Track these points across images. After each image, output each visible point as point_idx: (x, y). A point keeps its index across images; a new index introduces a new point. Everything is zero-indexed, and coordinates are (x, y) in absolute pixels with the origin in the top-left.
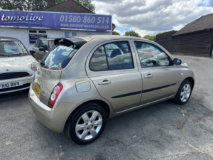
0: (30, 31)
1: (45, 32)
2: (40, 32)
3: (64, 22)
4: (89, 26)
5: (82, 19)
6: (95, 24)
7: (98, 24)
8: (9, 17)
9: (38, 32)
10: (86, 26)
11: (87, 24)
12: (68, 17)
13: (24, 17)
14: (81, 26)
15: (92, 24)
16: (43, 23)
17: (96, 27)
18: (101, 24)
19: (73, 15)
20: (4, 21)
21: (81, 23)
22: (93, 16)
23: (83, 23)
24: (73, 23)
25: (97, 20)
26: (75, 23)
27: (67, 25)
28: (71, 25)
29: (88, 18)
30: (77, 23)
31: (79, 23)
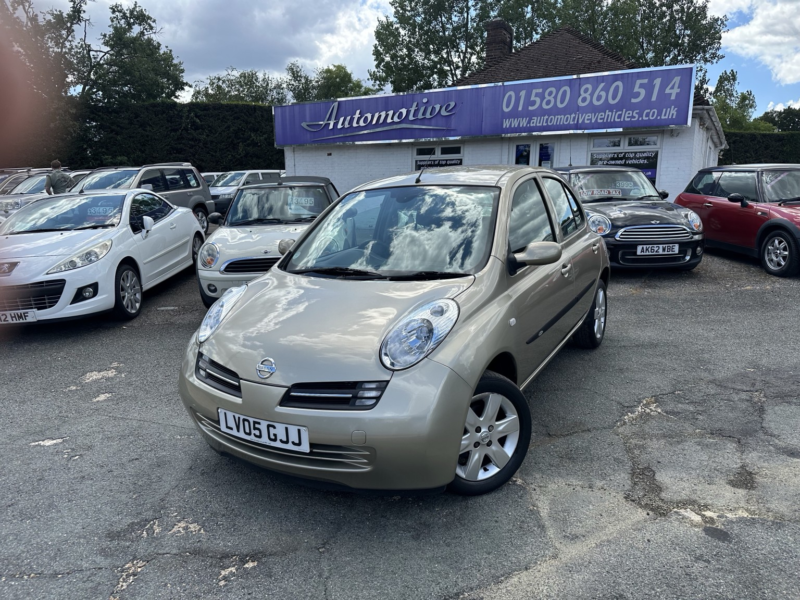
0: (421, 152)
1: (457, 150)
2: (445, 151)
3: (514, 114)
4: (600, 117)
5: (576, 94)
6: (619, 107)
7: (632, 107)
8: (369, 116)
9: (438, 151)
10: (586, 118)
11: (593, 109)
12: (528, 95)
13: (404, 111)
14: (570, 119)
15: (611, 108)
16: (453, 124)
17: (626, 116)
18: (647, 103)
19: (546, 85)
20: (360, 128)
21: (572, 108)
22: (616, 78)
23: (578, 109)
24: (542, 112)
25: (629, 92)
26: (548, 113)
27: (524, 123)
28: (536, 122)
29: (598, 88)
30: (556, 111)
31: (564, 111)
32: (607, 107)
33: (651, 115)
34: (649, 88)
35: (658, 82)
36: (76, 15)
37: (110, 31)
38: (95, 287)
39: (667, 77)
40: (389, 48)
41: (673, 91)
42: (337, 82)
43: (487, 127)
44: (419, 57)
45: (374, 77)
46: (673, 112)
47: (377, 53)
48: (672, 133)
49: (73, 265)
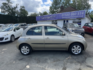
0: (52, 21)
1: (57, 21)
2: (55, 21)
3: (63, 17)
4: (74, 17)
5: (71, 14)
6: (76, 15)
7: (78, 15)
8: (46, 17)
10: (72, 17)
11: (73, 16)
12: (65, 14)
15: (75, 16)
16: (56, 18)
17: (77, 17)
18: (79, 15)
19: (67, 13)
21: (70, 16)
22: (76, 12)
23: (71, 16)
24: (66, 16)
25: (77, 14)
26: (67, 16)
27: (64, 18)
28: (66, 18)
29: (73, 13)
30: (68, 16)
31: (69, 16)
32: (74, 15)
33: (80, 16)
34: (80, 13)
35: (81, 12)
36: (16, 7)
37: (20, 9)
38: (8, 38)
39: (82, 12)
40: (51, 9)
41: (83, 13)
42: (45, 13)
43: (60, 18)
44: (55, 10)
45: (49, 13)
46: (83, 16)
47: (50, 10)
48: (83, 19)
49: (5, 36)
